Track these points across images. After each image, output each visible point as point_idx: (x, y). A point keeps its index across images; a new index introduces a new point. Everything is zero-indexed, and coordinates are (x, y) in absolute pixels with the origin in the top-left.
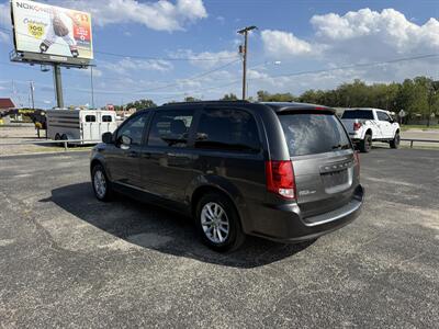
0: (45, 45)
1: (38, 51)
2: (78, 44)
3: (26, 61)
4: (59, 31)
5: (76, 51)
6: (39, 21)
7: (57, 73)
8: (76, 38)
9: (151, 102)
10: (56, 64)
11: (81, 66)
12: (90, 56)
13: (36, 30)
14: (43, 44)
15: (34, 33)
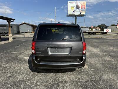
0: (74, 12)
1: (72, 13)
2: (82, 10)
3: (69, 16)
4: (78, 7)
5: (81, 12)
6: (73, 6)
7: (76, 18)
8: (81, 9)
9: (105, 25)
10: (76, 16)
11: (82, 16)
12: (85, 13)
13: (72, 8)
14: (73, 11)
15: (72, 9)
